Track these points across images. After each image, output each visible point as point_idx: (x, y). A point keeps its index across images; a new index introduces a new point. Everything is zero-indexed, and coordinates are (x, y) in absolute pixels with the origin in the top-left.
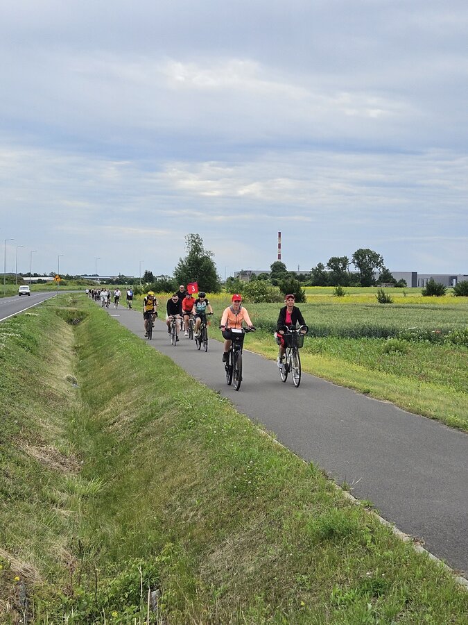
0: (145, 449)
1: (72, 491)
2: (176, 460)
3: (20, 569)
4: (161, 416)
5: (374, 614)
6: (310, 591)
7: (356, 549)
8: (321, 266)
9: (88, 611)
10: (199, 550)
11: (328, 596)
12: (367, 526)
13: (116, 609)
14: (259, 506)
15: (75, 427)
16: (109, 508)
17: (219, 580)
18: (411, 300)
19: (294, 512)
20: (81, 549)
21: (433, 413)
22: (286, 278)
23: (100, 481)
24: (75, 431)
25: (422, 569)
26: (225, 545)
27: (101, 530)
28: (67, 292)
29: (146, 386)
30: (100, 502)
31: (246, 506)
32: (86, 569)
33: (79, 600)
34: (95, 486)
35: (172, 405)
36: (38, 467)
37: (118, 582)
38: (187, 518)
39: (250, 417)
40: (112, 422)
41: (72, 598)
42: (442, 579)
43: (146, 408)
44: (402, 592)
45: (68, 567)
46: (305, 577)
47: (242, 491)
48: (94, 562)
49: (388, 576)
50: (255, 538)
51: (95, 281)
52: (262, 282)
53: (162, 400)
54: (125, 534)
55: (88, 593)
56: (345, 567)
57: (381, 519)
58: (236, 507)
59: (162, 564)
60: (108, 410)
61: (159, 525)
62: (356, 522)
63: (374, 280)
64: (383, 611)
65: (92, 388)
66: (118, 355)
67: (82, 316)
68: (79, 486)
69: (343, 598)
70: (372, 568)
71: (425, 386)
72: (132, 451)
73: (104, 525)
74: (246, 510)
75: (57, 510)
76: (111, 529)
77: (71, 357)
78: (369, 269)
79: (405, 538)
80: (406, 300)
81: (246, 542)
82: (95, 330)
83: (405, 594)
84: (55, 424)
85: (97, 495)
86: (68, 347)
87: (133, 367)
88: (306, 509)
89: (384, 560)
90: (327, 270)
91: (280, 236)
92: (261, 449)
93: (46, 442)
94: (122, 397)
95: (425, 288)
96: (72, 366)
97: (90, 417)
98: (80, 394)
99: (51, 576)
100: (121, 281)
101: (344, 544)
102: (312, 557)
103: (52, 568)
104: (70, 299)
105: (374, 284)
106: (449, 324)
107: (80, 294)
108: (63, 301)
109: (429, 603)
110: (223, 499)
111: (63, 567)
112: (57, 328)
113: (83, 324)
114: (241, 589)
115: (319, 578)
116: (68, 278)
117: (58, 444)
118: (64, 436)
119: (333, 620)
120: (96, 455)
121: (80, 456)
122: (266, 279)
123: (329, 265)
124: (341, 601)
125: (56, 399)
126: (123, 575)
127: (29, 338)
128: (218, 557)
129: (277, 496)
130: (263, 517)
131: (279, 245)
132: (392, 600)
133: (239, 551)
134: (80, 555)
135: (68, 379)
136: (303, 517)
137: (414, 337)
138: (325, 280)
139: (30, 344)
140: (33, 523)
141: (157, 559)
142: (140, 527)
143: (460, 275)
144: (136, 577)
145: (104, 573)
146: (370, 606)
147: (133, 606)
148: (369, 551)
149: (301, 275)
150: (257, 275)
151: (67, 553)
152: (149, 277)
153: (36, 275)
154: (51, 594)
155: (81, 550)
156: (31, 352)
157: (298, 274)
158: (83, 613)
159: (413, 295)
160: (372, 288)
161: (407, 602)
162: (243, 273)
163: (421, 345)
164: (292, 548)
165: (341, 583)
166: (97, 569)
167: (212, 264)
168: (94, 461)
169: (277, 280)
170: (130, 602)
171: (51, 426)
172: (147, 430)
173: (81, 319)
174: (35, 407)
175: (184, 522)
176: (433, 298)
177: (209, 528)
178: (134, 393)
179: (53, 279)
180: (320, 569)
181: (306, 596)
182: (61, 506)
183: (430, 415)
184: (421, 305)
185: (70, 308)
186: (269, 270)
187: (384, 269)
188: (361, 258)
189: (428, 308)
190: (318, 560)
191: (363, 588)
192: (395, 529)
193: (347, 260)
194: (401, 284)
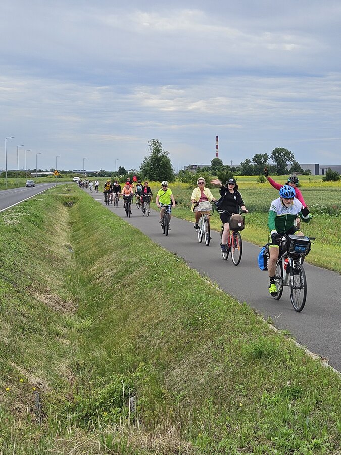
0: (123, 295)
1: (70, 326)
2: (145, 303)
3: (35, 382)
4: (134, 271)
5: (293, 412)
6: (246, 396)
7: (279, 366)
8: (248, 161)
9: (85, 412)
10: (164, 367)
11: (259, 399)
12: (287, 349)
13: (105, 410)
14: (207, 335)
15: (71, 280)
16: (98, 338)
17: (179, 389)
18: (314, 184)
19: (233, 340)
20: (78, 367)
22: (223, 170)
23: (90, 319)
24: (71, 283)
25: (328, 379)
26: (182, 364)
27: (92, 354)
28: (63, 183)
29: (122, 250)
30: (91, 334)
31: (198, 336)
32: (82, 382)
33: (78, 404)
34: (87, 322)
35: (141, 264)
36: (46, 309)
37: (105, 391)
38: (155, 344)
39: (199, 271)
40: (98, 276)
41: (73, 403)
43: (123, 266)
44: (313, 396)
45: (69, 381)
46: (242, 386)
47: (194, 324)
48: (88, 377)
49: (302, 385)
50: (205, 359)
51: (83, 175)
52: (205, 173)
53: (134, 260)
54: (110, 357)
55: (84, 399)
56: (271, 378)
57: (297, 344)
58: (190, 337)
59: (137, 378)
60: (95, 268)
61: (134, 350)
62: (278, 346)
63: (287, 170)
64: (300, 409)
65: (83, 252)
66: (101, 228)
67: (74, 200)
68: (75, 322)
69: (270, 401)
70: (291, 379)
71: (326, 247)
72: (114, 297)
73: (95, 351)
74: (198, 339)
75: (60, 340)
76: (100, 354)
77: (67, 230)
78: (283, 162)
79: (314, 357)
80: (311, 185)
81: (198, 362)
82: (84, 210)
83: (316, 397)
84: (57, 279)
85: (89, 329)
86: (65, 223)
87: (112, 236)
88: (241, 337)
89: (299, 373)
90: (252, 164)
91: (217, 140)
92: (207, 294)
93: (51, 292)
94: (105, 258)
95: (325, 176)
96: (68, 237)
97: (82, 273)
98: (74, 257)
99: (57, 387)
100: (102, 174)
101: (270, 362)
102: (247, 371)
103: (58, 382)
104: (66, 188)
105: (287, 173)
107: (73, 184)
108: (60, 190)
109: (333, 403)
110: (180, 330)
111: (65, 381)
112: (56, 209)
113: (75, 206)
114: (195, 395)
115: (253, 387)
116: (64, 172)
117: (59, 293)
118: (63, 287)
119: (263, 416)
120: (87, 300)
121: (76, 301)
122: (207, 171)
123: (253, 160)
124: (269, 403)
125: (57, 260)
126: (109, 386)
127: (37, 217)
128: (178, 373)
129: (220, 328)
130: (210, 344)
131: (217, 146)
132: (307, 402)
133: (193, 368)
134: (78, 372)
135: (66, 246)
136: (239, 343)
137: (317, 211)
138: (251, 171)
139: (37, 221)
140: (43, 349)
141: (133, 374)
142: (120, 352)
144: (119, 388)
145: (95, 385)
146: (290, 406)
147: (117, 408)
148: (289, 367)
149: (234, 168)
150: (201, 168)
151: (68, 370)
152: (122, 171)
153: (40, 171)
154: (58, 400)
155: (78, 369)
156: (39, 226)
157: (231, 167)
158: (81, 413)
159: (316, 181)
160: (286, 176)
161: (317, 403)
162: (191, 167)
163: (322, 217)
164: (232, 365)
165: (268, 390)
166: (90, 382)
167: (169, 160)
168: (86, 305)
169: (216, 171)
170: (115, 405)
171: (54, 280)
172: (124, 282)
173: (74, 203)
174: (43, 266)
175: (152, 348)
176: (331, 183)
177: (171, 352)
178: (113, 256)
179: (53, 173)
180: (253, 380)
181: (243, 400)
182: (63, 337)
184: (323, 188)
185: (65, 195)
186: (209, 164)
187: (294, 162)
188: (277, 154)
189: (327, 190)
190: (251, 373)
191: (285, 393)
192: (307, 351)
193: (267, 156)
194: (307, 173)
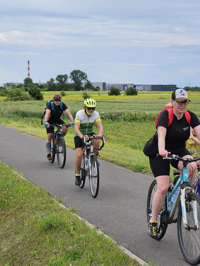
6: (38, 259)
7: (65, 235)
8: (52, 80)
12: (71, 221)
14: (11, 214)
18: (102, 97)
19: (31, 216)
21: (111, 159)
22: (33, 87)
25: (100, 243)
31: (4, 214)
39: (8, 164)
42: (111, 248)
44: (88, 256)
46: (35, 252)
49: (82, 248)
50: (8, 232)
52: (18, 89)
56: (58, 245)
57: (79, 218)
62: (65, 219)
63: (82, 87)
69: (56, 262)
70: (73, 244)
74: (4, 216)
78: (79, 81)
79: (92, 226)
80: (100, 98)
83: (91, 257)
88: (37, 214)
89: (80, 240)
90: (56, 82)
91: (29, 63)
92: (13, 182)
95: (110, 91)
101: (58, 232)
102: (40, 240)
105: (82, 89)
106: (122, 110)
109: (103, 261)
115: (44, 252)
122: (21, 87)
123: (57, 79)
129: (22, 208)
130: (13, 220)
131: (29, 68)
136: (36, 218)
138: (55, 87)
143: (129, 84)
146: (71, 265)
148: (72, 235)
149: (41, 85)
150: (16, 85)
157: (40, 85)
159: (103, 95)
160: (81, 92)
161: (91, 262)
162: (8, 85)
163: (106, 122)
164: (29, 236)
165: (55, 253)
169: (28, 88)
176: (114, 97)
180: (44, 247)
183: (110, 160)
184: (108, 100)
186: (23, 82)
187: (87, 81)
188: (75, 75)
189: (111, 102)
190: (43, 241)
191: (67, 255)
192: (87, 222)
193: (67, 76)
194: (97, 89)
